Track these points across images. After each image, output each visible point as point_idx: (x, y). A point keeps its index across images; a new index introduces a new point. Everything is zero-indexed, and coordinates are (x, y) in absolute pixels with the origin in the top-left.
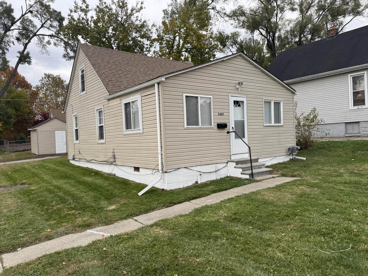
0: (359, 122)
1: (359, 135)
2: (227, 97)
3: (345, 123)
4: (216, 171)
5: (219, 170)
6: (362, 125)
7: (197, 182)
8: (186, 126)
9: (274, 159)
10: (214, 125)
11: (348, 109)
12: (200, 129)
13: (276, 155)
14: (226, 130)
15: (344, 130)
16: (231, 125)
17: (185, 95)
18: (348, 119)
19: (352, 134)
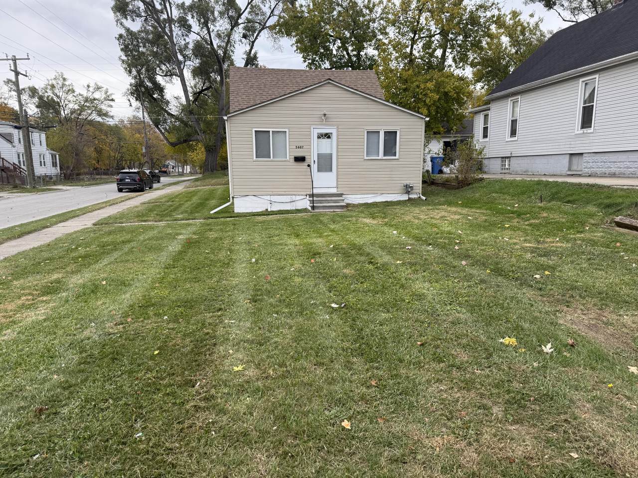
0: (582, 154)
1: (580, 173)
2: (308, 130)
3: (568, 155)
4: (291, 202)
5: (294, 201)
6: (585, 158)
7: (267, 210)
8: (255, 158)
9: (380, 197)
10: (289, 157)
11: (573, 134)
12: (272, 161)
13: (384, 192)
14: (306, 164)
15: (567, 165)
16: (313, 158)
17: (254, 130)
18: (572, 149)
19: (576, 171)
